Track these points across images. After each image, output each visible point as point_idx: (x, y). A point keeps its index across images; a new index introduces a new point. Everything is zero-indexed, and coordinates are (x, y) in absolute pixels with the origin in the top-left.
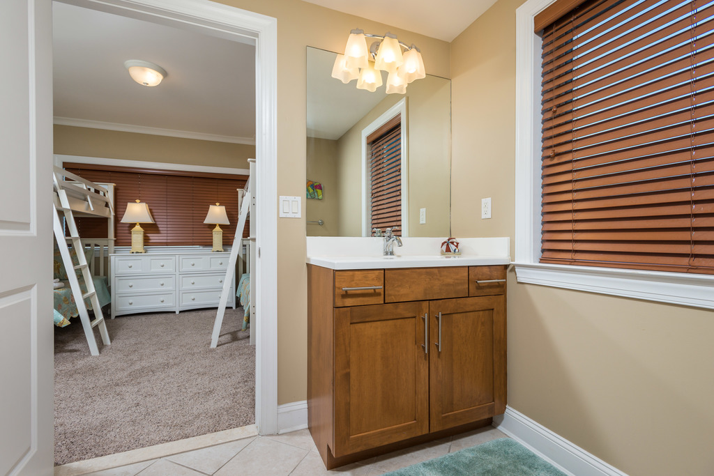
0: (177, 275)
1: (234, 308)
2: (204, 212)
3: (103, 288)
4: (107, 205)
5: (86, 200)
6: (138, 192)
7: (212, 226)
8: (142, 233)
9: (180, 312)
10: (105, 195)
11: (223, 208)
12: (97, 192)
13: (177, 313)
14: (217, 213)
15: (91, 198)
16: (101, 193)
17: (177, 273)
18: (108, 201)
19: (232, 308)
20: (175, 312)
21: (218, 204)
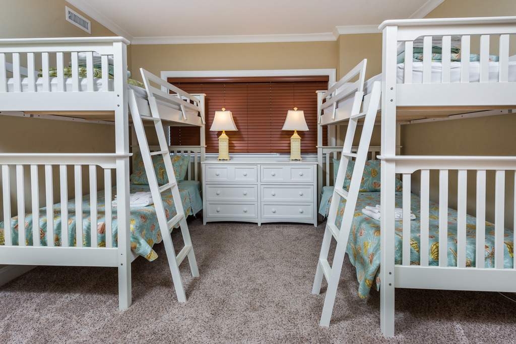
0: (259, 186)
1: (316, 225)
2: (283, 118)
3: (196, 194)
4: (199, 115)
5: (180, 110)
6: (223, 101)
7: (290, 133)
8: (228, 141)
9: (262, 224)
10: (197, 105)
11: (301, 113)
12: (192, 102)
13: (259, 225)
14: (295, 119)
15: (185, 107)
16: (195, 103)
17: (259, 183)
18: (200, 111)
19: (313, 225)
20: (257, 224)
21: (296, 109)
